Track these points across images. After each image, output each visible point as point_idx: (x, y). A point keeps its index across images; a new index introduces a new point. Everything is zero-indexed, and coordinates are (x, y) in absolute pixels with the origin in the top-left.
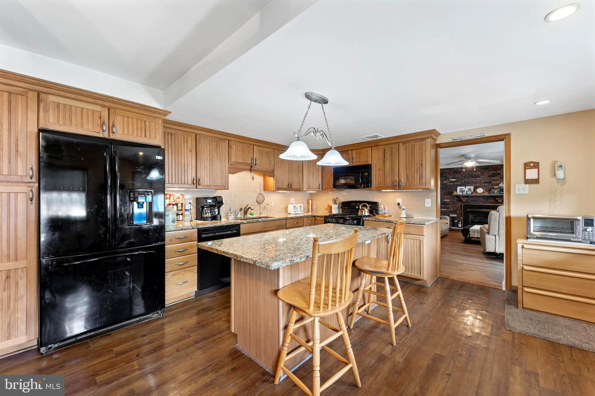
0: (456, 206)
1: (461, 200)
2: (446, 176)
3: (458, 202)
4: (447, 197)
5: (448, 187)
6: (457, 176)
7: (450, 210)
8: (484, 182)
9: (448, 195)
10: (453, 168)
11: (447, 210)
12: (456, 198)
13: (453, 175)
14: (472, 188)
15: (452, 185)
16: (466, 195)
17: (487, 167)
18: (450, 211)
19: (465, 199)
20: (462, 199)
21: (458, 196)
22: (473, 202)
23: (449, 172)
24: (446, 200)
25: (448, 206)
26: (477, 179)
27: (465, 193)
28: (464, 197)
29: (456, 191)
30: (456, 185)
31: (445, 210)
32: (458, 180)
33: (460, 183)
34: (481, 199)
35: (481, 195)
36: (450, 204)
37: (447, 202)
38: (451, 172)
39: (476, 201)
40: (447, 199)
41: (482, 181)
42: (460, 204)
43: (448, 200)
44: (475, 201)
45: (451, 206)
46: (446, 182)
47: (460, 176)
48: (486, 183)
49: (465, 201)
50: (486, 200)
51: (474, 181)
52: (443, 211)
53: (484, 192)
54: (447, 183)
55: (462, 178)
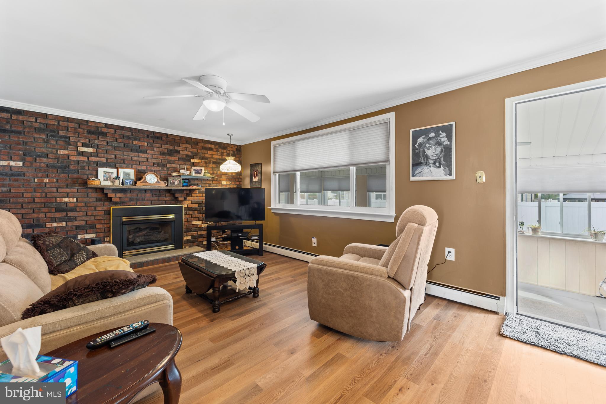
0: (95, 213)
1: (110, 199)
2: (66, 137)
3: (99, 203)
4: (68, 191)
5: (71, 167)
6: (96, 142)
7: (76, 223)
8: (154, 164)
9: (73, 186)
10: (88, 122)
11: (70, 224)
12: (93, 195)
13: (85, 137)
14: (132, 172)
15: (84, 161)
16: (123, 187)
17: (158, 135)
18: (78, 228)
19: (119, 195)
20: (110, 195)
21: (101, 190)
22: (134, 203)
23: (75, 128)
24: (66, 200)
25: (70, 214)
26: (141, 154)
27: (118, 183)
28: (116, 190)
29: (97, 176)
30: (94, 162)
31: (64, 224)
32: (100, 151)
33: (104, 160)
34: (148, 195)
35: (154, 188)
36: (78, 209)
37: (69, 205)
38: (80, 130)
39: (139, 200)
40: (68, 197)
41: (150, 160)
42: (105, 208)
43: (71, 200)
44: (137, 200)
45: (81, 214)
46: (66, 152)
47: (105, 143)
48: (158, 165)
49: (118, 200)
50: (157, 198)
51: (135, 159)
52: (56, 228)
53: (158, 182)
54: (68, 156)
55: (109, 148)
